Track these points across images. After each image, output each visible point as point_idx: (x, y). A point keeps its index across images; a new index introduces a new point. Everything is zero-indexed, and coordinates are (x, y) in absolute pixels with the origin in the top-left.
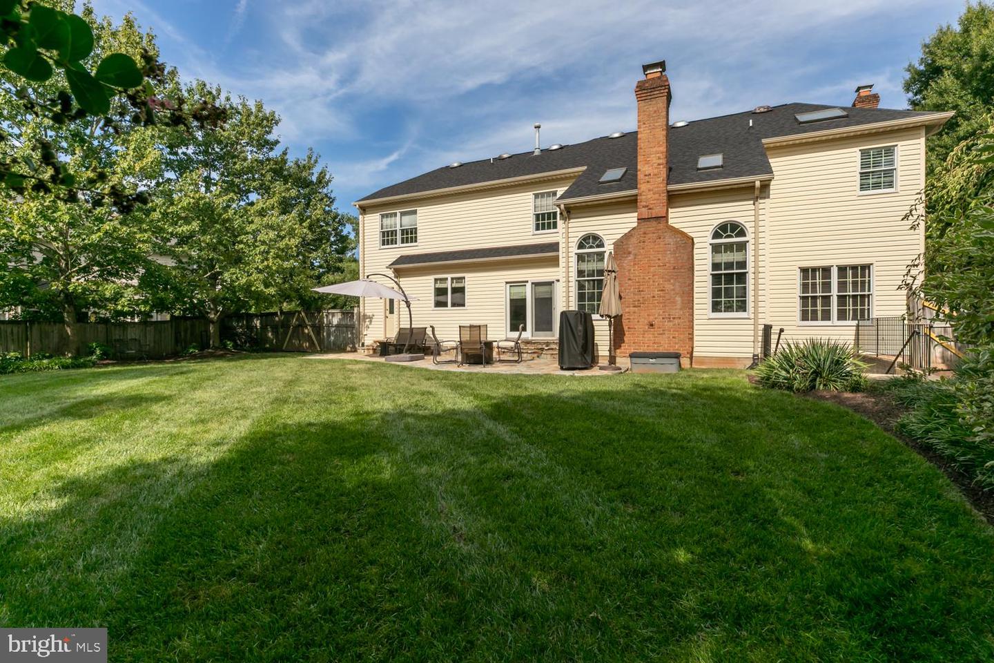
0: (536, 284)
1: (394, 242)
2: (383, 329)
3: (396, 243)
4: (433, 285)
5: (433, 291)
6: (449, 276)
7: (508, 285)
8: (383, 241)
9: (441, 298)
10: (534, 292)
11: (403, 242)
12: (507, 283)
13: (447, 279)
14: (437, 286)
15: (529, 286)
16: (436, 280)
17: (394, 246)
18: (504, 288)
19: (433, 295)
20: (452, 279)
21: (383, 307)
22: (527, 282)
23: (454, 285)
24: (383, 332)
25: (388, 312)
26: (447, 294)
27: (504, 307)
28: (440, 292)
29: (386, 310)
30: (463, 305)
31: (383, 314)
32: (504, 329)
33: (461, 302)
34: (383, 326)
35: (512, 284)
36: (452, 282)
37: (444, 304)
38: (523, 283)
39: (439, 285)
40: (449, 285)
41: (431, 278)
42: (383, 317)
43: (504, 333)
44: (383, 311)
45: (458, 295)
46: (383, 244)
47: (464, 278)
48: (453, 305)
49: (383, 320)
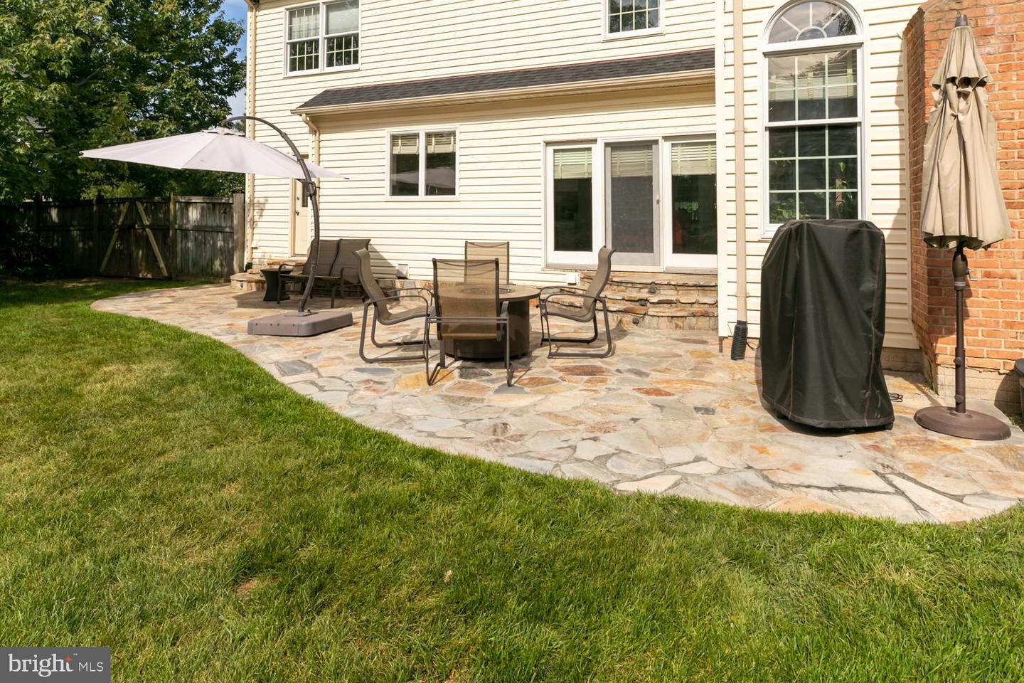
0: (614, 147)
1: (312, 63)
2: (288, 238)
3: (317, 66)
4: (387, 147)
5: (387, 162)
6: (422, 129)
7: (551, 149)
8: (293, 62)
9: (406, 177)
10: (611, 165)
11: (330, 64)
12: (548, 144)
13: (416, 136)
14: (397, 150)
15: (598, 150)
16: (394, 138)
17: (313, 71)
18: (540, 156)
19: (387, 169)
20: (429, 135)
21: (289, 194)
22: (595, 141)
23: (432, 150)
24: (288, 244)
25: (299, 203)
26: (415, 168)
27: (541, 196)
28: (403, 163)
29: (295, 198)
30: (451, 191)
31: (289, 206)
32: (541, 245)
33: (447, 184)
34: (288, 231)
35: (560, 147)
36: (428, 143)
37: (411, 189)
38: (584, 145)
39: (401, 149)
40: (420, 149)
41: (385, 133)
42: (289, 213)
43: (541, 253)
44: (289, 200)
45: (442, 171)
46: (293, 69)
47: (453, 134)
48: (431, 190)
49: (289, 219)
